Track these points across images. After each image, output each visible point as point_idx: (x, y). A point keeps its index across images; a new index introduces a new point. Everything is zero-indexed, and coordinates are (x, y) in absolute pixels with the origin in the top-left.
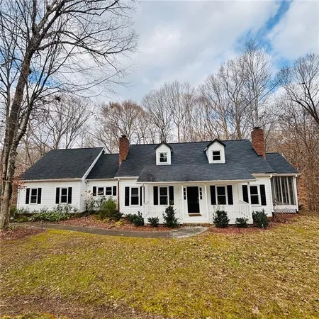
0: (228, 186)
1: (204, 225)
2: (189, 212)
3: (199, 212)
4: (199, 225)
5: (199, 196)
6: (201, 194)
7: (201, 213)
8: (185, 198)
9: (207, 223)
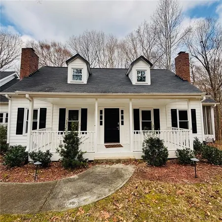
0: (155, 110)
1: (127, 162)
2: (106, 142)
3: (118, 141)
4: (118, 161)
5: (120, 120)
6: (122, 118)
7: (121, 143)
8: (101, 124)
9: (132, 157)
